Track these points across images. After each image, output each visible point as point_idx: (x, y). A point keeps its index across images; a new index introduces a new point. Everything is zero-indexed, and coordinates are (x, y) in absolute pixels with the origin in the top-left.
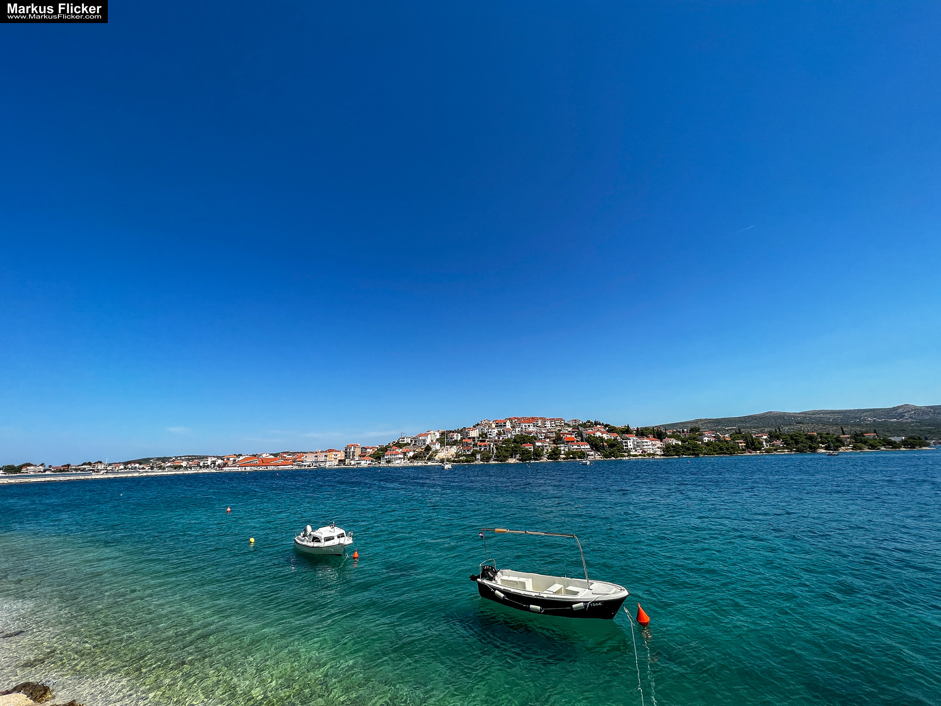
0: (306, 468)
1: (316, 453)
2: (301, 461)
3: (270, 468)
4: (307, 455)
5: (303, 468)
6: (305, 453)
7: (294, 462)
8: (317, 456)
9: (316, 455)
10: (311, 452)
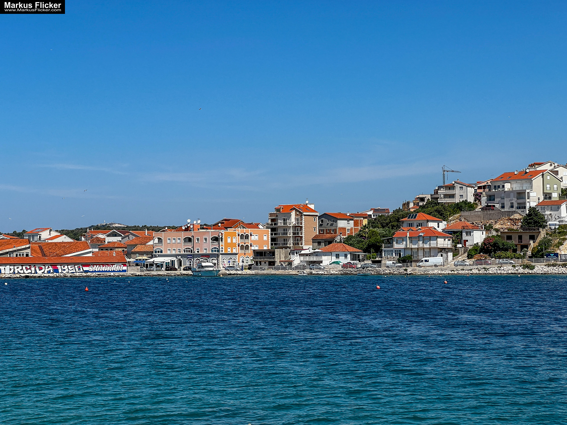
0: (163, 272)
1: (187, 229)
2: (146, 253)
3: (66, 271)
4: (162, 235)
5: (155, 273)
6: (157, 229)
7: (129, 254)
8: (190, 240)
9: (188, 235)
10: (174, 228)
